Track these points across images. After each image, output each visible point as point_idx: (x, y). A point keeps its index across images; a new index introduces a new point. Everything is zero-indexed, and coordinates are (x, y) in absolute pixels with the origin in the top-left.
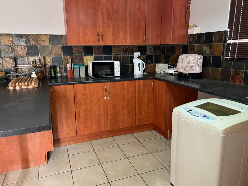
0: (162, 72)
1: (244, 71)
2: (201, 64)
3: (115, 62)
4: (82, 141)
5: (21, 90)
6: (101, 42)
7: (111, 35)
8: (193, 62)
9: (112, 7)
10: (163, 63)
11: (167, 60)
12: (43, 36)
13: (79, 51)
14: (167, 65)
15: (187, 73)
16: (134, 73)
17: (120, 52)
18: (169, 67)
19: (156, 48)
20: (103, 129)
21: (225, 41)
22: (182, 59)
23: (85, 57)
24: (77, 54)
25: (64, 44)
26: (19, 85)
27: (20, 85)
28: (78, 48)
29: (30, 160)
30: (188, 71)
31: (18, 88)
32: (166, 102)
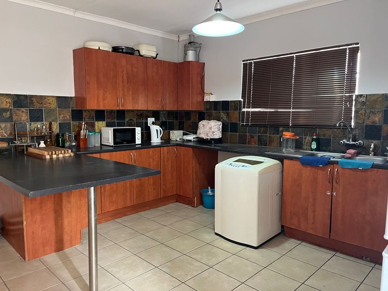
0: (178, 139)
1: (258, 135)
2: (221, 130)
3: (136, 128)
4: (104, 220)
5: (58, 159)
6: (120, 106)
7: (131, 99)
8: (214, 127)
9: (132, 71)
10: (177, 130)
11: (181, 126)
12: (49, 98)
13: (90, 116)
14: (182, 132)
15: (209, 138)
16: (151, 140)
17: (134, 117)
18: (184, 134)
19: (170, 113)
20: (129, 204)
21: (240, 109)
22: (204, 125)
23: (96, 123)
24: (88, 120)
25: (74, 107)
26: (55, 154)
27: (57, 154)
28: (88, 113)
29: (65, 240)
30: (210, 136)
31: (54, 156)
32: (193, 168)
